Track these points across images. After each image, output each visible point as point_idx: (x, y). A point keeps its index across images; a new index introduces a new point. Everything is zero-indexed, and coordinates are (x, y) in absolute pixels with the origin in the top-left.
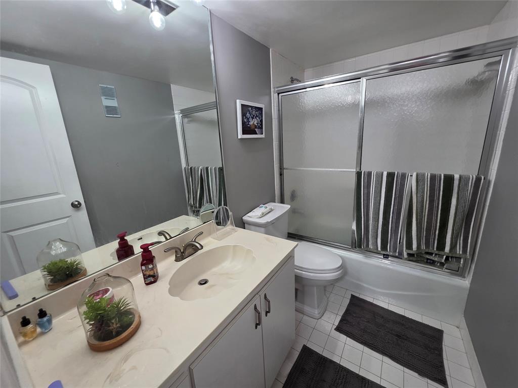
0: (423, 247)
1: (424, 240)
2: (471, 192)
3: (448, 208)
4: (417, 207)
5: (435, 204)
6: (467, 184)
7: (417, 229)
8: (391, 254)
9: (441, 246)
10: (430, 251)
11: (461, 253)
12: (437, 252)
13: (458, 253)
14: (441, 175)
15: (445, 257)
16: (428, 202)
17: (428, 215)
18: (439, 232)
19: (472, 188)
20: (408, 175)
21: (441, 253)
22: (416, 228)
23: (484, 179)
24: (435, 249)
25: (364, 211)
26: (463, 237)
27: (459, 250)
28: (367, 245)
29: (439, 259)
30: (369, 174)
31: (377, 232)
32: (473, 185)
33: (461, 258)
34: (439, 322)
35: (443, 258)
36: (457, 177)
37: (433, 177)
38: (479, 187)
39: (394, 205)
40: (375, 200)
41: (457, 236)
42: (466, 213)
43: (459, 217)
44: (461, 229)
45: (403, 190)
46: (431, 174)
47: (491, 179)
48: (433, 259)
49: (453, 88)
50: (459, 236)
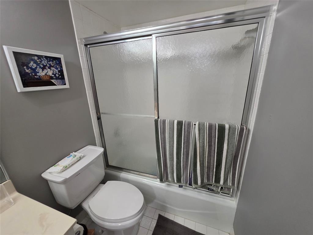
0: (206, 181)
1: (206, 175)
2: (237, 139)
3: (221, 151)
4: (200, 151)
5: (213, 149)
6: (234, 133)
7: (201, 169)
8: (184, 185)
9: (218, 180)
10: (210, 184)
11: (231, 185)
12: (215, 184)
13: (229, 185)
14: (216, 125)
15: (220, 187)
16: (207, 147)
17: (208, 157)
18: (216, 170)
19: (238, 137)
20: (193, 124)
21: (218, 185)
22: (199, 168)
23: (246, 129)
24: (214, 182)
25: (162, 152)
26: (232, 173)
27: (230, 183)
28: (167, 178)
29: (217, 188)
30: (164, 122)
31: (173, 169)
32: (238, 134)
33: (231, 189)
34: (218, 230)
35: (219, 188)
36: (227, 126)
37: (211, 127)
38: (242, 136)
39: (184, 148)
40: (169, 144)
41: (228, 173)
42: (234, 155)
43: (230, 158)
44: (231, 167)
45: (190, 136)
46: (209, 123)
47: (250, 128)
48: (213, 188)
49: (223, 50)
50: (229, 173)
